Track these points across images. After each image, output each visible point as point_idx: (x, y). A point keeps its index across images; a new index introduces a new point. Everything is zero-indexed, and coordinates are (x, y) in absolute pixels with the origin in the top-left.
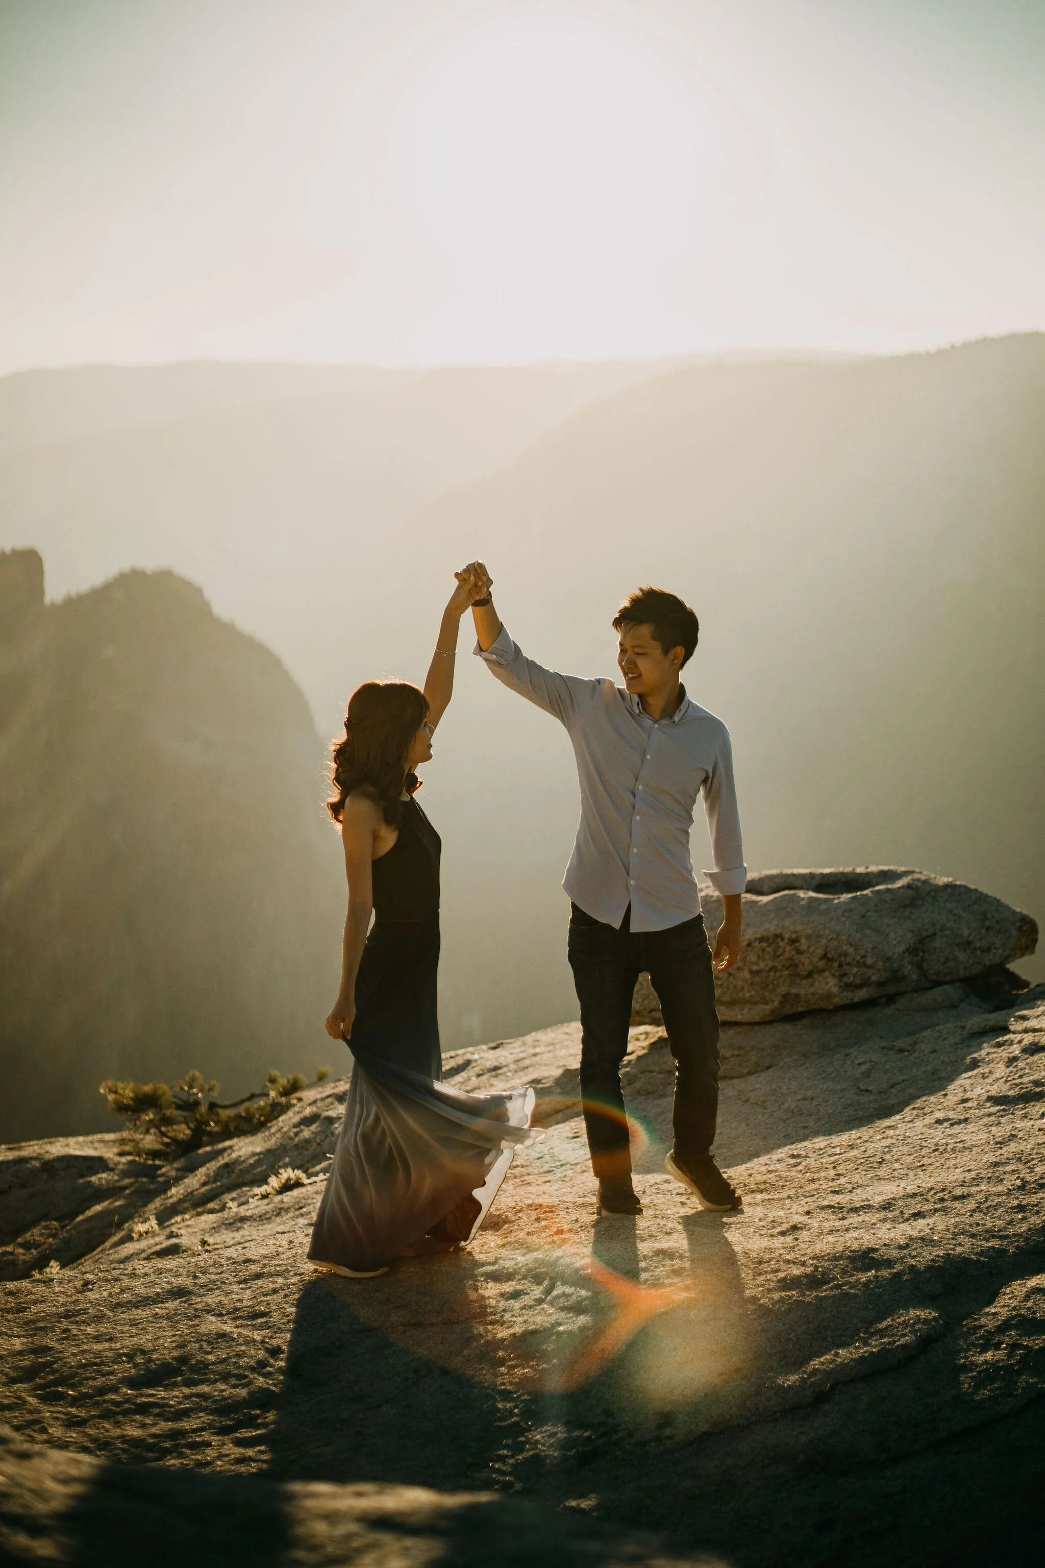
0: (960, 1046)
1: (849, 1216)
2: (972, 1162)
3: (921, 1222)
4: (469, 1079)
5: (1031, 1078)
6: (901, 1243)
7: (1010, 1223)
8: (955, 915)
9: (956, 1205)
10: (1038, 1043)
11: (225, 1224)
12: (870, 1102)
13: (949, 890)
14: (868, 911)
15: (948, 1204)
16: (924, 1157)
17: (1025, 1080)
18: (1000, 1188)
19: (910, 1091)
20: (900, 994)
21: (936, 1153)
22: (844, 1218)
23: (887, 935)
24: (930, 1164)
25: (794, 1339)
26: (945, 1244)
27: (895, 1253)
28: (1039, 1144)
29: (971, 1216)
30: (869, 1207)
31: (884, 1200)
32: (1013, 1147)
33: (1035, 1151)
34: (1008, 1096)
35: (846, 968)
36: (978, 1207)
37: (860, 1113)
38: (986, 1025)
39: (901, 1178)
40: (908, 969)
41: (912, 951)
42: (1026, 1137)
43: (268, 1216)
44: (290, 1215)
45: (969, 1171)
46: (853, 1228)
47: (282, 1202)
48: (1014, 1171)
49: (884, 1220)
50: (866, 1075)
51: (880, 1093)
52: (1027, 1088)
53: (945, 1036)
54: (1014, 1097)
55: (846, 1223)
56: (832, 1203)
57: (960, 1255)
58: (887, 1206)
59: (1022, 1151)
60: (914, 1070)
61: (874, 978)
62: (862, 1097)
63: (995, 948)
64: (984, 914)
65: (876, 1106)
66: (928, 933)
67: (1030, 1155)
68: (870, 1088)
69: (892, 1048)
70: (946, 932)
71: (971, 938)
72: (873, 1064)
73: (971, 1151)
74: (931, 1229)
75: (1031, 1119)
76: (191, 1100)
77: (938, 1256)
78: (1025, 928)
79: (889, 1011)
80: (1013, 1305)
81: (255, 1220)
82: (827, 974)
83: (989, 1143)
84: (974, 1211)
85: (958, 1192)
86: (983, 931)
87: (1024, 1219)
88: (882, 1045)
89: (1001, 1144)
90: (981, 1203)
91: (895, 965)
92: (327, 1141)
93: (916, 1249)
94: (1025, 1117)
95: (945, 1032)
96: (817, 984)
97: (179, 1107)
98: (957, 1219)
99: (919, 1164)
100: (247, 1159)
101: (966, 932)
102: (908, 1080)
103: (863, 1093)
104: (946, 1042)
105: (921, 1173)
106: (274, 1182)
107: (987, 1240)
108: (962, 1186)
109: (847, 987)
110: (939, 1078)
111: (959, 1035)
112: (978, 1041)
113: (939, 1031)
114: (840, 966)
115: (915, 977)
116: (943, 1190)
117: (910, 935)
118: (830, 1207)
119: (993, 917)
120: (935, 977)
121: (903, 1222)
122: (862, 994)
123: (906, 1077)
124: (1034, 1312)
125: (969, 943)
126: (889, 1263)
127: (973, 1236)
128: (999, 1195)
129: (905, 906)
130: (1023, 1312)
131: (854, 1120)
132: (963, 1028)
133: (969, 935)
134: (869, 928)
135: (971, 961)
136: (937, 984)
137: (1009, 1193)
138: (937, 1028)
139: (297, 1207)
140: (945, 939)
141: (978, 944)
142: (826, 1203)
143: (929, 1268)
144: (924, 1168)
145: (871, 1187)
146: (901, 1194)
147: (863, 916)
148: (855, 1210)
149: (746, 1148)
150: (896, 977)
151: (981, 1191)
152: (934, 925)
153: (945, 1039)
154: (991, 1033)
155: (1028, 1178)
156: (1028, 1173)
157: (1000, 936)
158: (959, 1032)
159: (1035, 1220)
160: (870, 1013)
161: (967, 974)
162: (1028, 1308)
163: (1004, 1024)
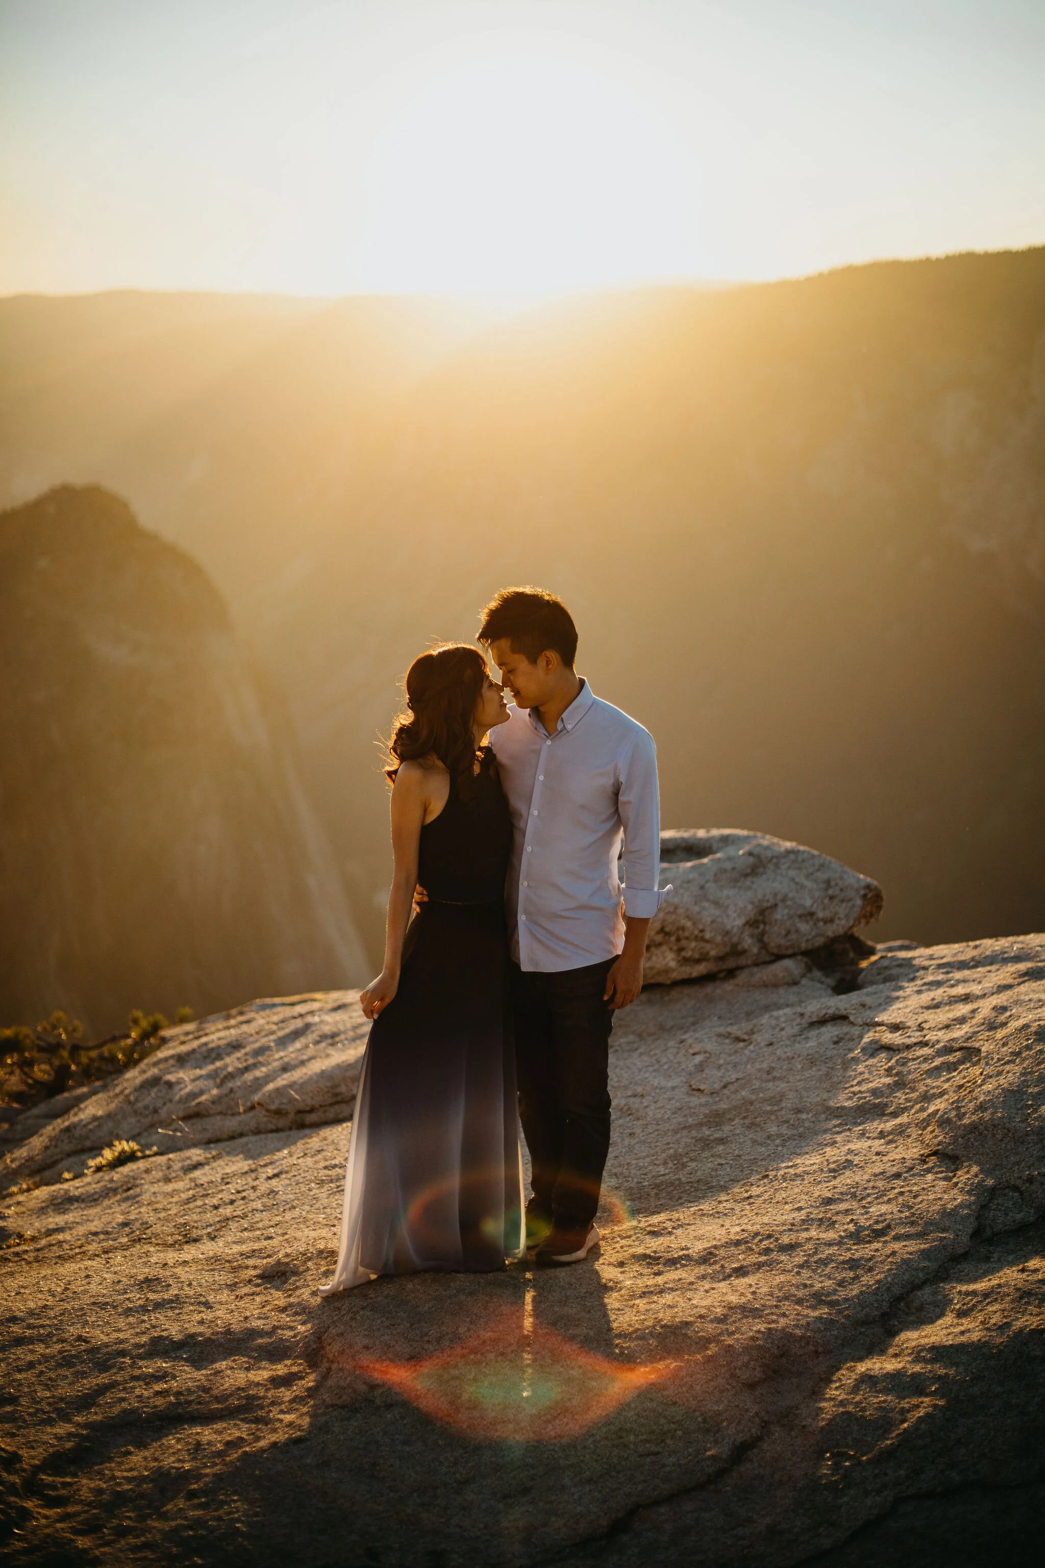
0: (798, 1038)
1: (665, 1269)
2: (803, 1197)
3: (742, 1283)
4: (307, 1046)
5: (871, 1085)
6: (719, 1315)
7: (841, 1283)
8: (797, 884)
9: (783, 1258)
10: (879, 1040)
11: (54, 1205)
12: (701, 1105)
13: (792, 856)
14: (707, 882)
15: (774, 1255)
16: (752, 1185)
17: (864, 1087)
18: (832, 1235)
19: (744, 1093)
20: (740, 968)
21: (766, 1181)
22: (658, 1274)
23: (727, 907)
24: (758, 1196)
25: (592, 1446)
26: (767, 1315)
27: (711, 1328)
28: (876, 1175)
29: (798, 1273)
30: (688, 1257)
31: (705, 1249)
32: (847, 1178)
33: (871, 1184)
34: (845, 1107)
35: (684, 943)
36: (806, 1261)
37: (690, 1120)
38: (825, 1014)
39: (726, 1215)
40: (748, 942)
41: (752, 923)
42: (862, 1164)
43: (96, 1197)
44: (118, 1197)
45: (800, 1209)
46: (669, 1289)
47: (111, 1181)
48: (847, 1211)
49: (703, 1277)
50: (700, 1067)
51: (712, 1093)
52: (865, 1098)
53: (784, 1025)
54: (851, 1108)
55: (660, 1280)
56: (648, 1252)
57: (784, 1329)
58: (707, 1258)
59: (857, 1183)
60: (749, 1066)
61: (713, 953)
62: (693, 1099)
63: (839, 918)
64: (828, 882)
65: (707, 1112)
66: (769, 904)
67: (866, 1189)
68: (702, 1087)
69: (728, 1035)
70: (789, 903)
71: (813, 910)
72: (707, 1055)
73: (803, 1180)
74: (754, 1293)
75: (869, 1138)
76: (52, 1040)
77: (759, 1332)
78: (870, 895)
79: (728, 986)
80: (840, 1398)
81: (83, 1201)
82: (664, 948)
83: (822, 1170)
84: (801, 1266)
85: (785, 1240)
86: (826, 901)
87: (856, 1278)
88: (721, 1030)
89: (835, 1172)
90: (809, 1255)
91: (735, 939)
92: (165, 1109)
93: (734, 1322)
94: (863, 1134)
95: (783, 1019)
96: (654, 958)
97: (41, 1049)
98: (782, 1278)
99: (746, 1195)
100: (89, 1123)
101: (808, 903)
102: (742, 1079)
103: (695, 1092)
104: (783, 1033)
105: (748, 1207)
106: (108, 1155)
107: (813, 1307)
108: (790, 1230)
109: (686, 961)
110: (775, 1078)
111: (798, 1025)
112: (817, 1031)
113: (777, 1018)
114: (678, 940)
115: (755, 950)
116: (769, 1236)
117: (750, 907)
118: (645, 1256)
119: (836, 885)
120: (775, 951)
121: (724, 1280)
122: (700, 969)
123: (740, 1075)
124: (863, 1410)
125: (812, 914)
126: (706, 1342)
127: (799, 1302)
128: (830, 1244)
129: (746, 875)
130: (850, 1408)
131: (683, 1128)
132: (802, 1015)
133: (812, 905)
134: (708, 900)
135: (814, 933)
136: (779, 957)
137: (840, 1243)
138: (775, 1013)
139: (125, 1187)
140: (786, 911)
141: (820, 915)
142: (640, 1250)
143: (746, 1349)
144: (752, 1200)
145: (693, 1227)
146: (724, 1240)
147: (702, 888)
148: (673, 1262)
150: (736, 951)
151: (811, 1238)
152: (775, 895)
153: (782, 1029)
154: (831, 1023)
155: (863, 1222)
156: (862, 1214)
157: (844, 905)
158: (798, 1020)
159: (868, 1280)
160: (709, 989)
161: (810, 947)
162: (857, 1403)
163: (844, 1013)
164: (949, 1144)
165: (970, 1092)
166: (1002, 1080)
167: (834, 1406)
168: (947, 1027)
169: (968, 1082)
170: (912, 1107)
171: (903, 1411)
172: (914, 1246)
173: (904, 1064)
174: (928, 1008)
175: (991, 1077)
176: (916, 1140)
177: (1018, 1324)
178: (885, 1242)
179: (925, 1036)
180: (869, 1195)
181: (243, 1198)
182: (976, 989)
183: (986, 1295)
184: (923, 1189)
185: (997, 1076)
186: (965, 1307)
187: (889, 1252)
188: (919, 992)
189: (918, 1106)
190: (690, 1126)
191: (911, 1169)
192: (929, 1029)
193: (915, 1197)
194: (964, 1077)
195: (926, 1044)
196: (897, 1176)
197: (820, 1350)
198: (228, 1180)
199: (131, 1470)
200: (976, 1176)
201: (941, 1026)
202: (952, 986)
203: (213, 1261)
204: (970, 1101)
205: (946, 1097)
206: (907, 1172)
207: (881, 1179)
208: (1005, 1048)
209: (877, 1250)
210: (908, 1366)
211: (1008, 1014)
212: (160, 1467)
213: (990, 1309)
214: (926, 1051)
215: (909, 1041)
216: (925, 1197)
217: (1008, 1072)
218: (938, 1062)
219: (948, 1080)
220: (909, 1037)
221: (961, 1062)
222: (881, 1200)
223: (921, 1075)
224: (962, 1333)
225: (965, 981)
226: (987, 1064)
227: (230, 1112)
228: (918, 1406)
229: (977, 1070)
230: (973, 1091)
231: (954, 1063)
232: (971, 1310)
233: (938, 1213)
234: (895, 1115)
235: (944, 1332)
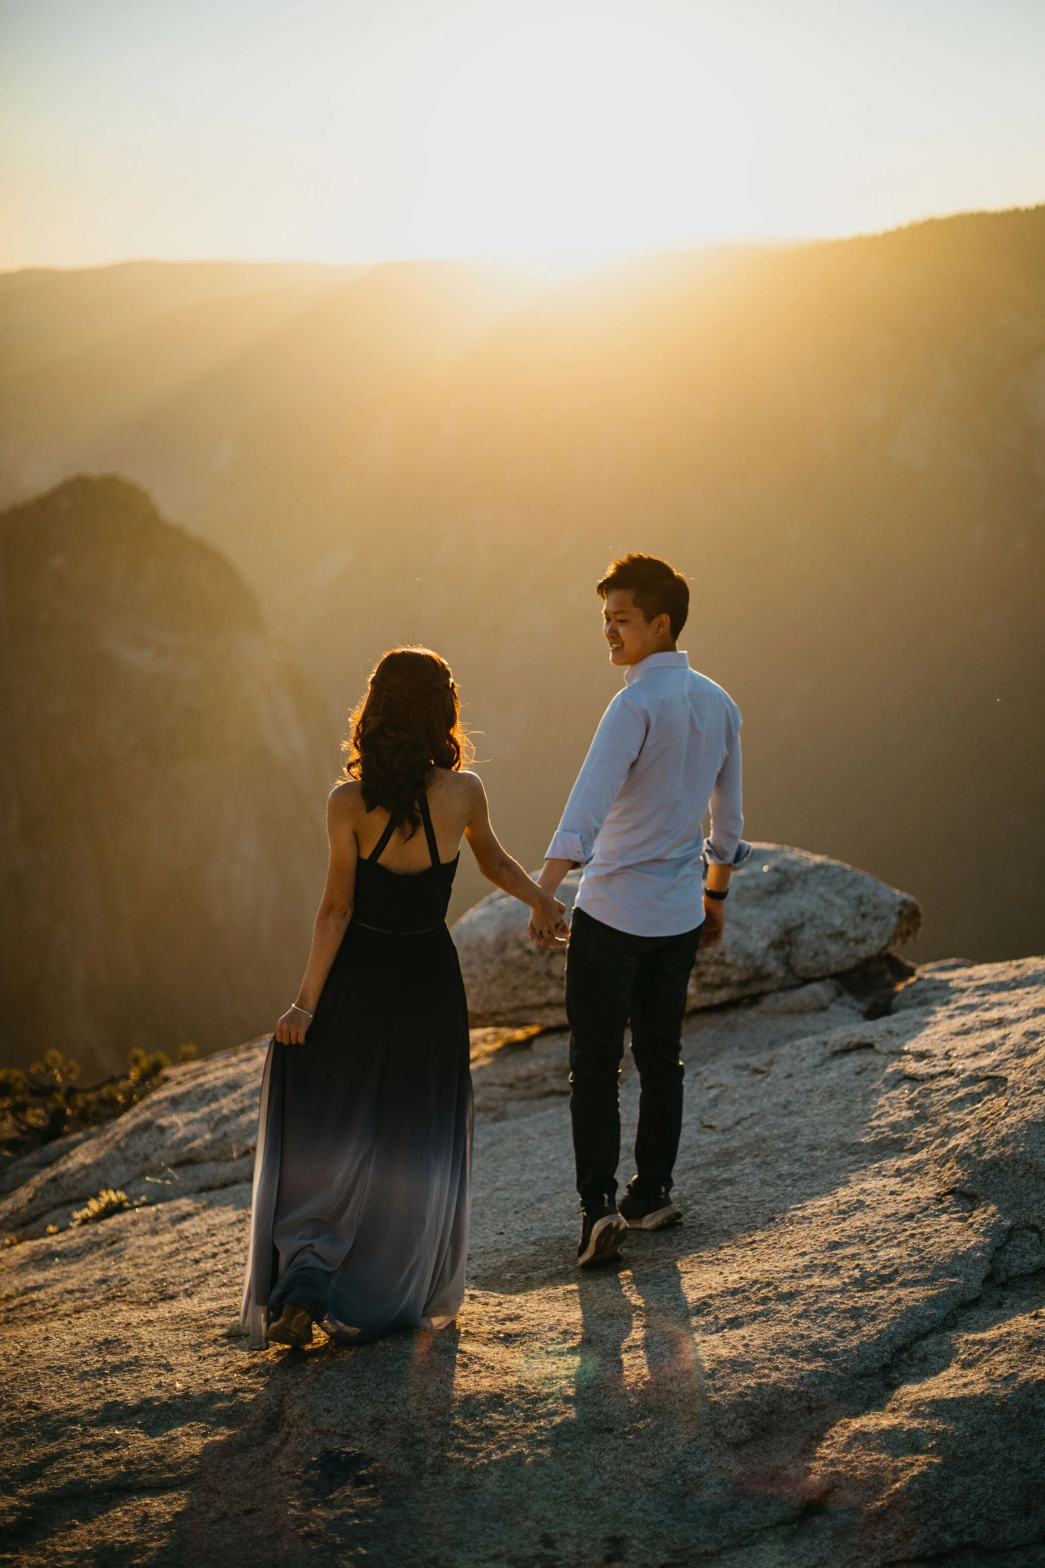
0: (819, 1069)
2: (809, 1241)
3: (735, 1334)
5: (890, 1119)
6: (707, 1370)
7: (841, 1334)
8: (826, 901)
9: (781, 1307)
10: (903, 1069)
11: (35, 1261)
12: (711, 1143)
13: (822, 872)
15: (771, 1305)
16: (757, 1229)
17: (883, 1121)
18: (835, 1282)
19: (757, 1130)
20: (763, 994)
21: (771, 1224)
23: (750, 928)
24: (762, 1241)
26: (758, 1369)
27: (697, 1384)
28: (887, 1216)
29: (796, 1324)
31: (699, 1299)
32: (858, 1220)
33: (882, 1226)
34: (862, 1143)
35: (703, 967)
36: (805, 1310)
37: (698, 1159)
38: (850, 1043)
39: (726, 1261)
40: (773, 965)
41: (777, 945)
42: (874, 1205)
43: (79, 1252)
44: (102, 1252)
45: (804, 1254)
47: (96, 1234)
48: (854, 1255)
50: (715, 1102)
51: (724, 1130)
52: (884, 1132)
53: (804, 1055)
54: (868, 1144)
57: (775, 1384)
58: (701, 1308)
59: (867, 1225)
60: (765, 1101)
61: (735, 978)
62: (704, 1137)
63: (872, 938)
64: (860, 900)
65: (717, 1150)
66: (795, 924)
67: (876, 1231)
68: (714, 1123)
69: (746, 1067)
70: (817, 922)
71: (844, 929)
72: (722, 1089)
73: (811, 1223)
74: (746, 1345)
75: (884, 1176)
76: (46, 1082)
77: (748, 1387)
78: (906, 912)
79: (751, 1014)
80: (830, 1457)
81: (65, 1256)
83: (831, 1212)
84: (799, 1316)
85: (785, 1288)
86: (858, 919)
87: (858, 1327)
88: (740, 1061)
89: (845, 1214)
90: (809, 1303)
91: (758, 963)
92: (157, 1155)
93: (723, 1377)
94: (879, 1172)
95: (804, 1049)
97: (33, 1093)
98: (779, 1329)
99: (750, 1240)
100: (76, 1172)
101: (838, 921)
102: (756, 1114)
103: (706, 1130)
104: (803, 1064)
105: (750, 1253)
106: (94, 1206)
107: (809, 1361)
108: (791, 1277)
109: (706, 987)
110: (791, 1112)
111: (820, 1054)
112: (840, 1061)
113: (799, 1048)
115: (781, 974)
116: (769, 1284)
117: (774, 927)
119: (869, 901)
120: (803, 974)
121: (717, 1332)
122: (722, 995)
123: (755, 1110)
124: (854, 1469)
125: (841, 934)
127: (794, 1354)
128: (832, 1292)
129: (771, 893)
130: (841, 1468)
131: (690, 1169)
132: (825, 1044)
133: (842, 925)
135: (844, 954)
136: (807, 981)
137: (843, 1291)
138: (797, 1043)
139: (110, 1241)
140: (814, 931)
141: (851, 934)
143: (734, 1406)
144: (755, 1245)
145: (689, 1275)
146: (720, 1289)
149: (568, 1202)
150: (759, 975)
151: (812, 1286)
152: (802, 914)
153: (803, 1060)
154: (855, 1052)
155: (870, 1267)
156: (870, 1259)
157: (877, 923)
158: (821, 1049)
159: (869, 1329)
160: (731, 1017)
161: (839, 969)
162: (848, 1461)
163: (869, 1040)
164: (968, 1181)
165: (993, 1125)
166: (1027, 1112)
167: (823, 1466)
168: (975, 1054)
169: (992, 1114)
170: (932, 1142)
171: (896, 1470)
172: (921, 1293)
173: (927, 1096)
174: (958, 1034)
175: (1015, 1108)
176: (934, 1177)
177: (1025, 1375)
178: (891, 1289)
179: (951, 1065)
180: (878, 1238)
181: (227, 1251)
182: (1010, 1012)
183: (993, 1344)
184: (936, 1231)
185: (1022, 1107)
186: (971, 1357)
187: (895, 1299)
188: (951, 1017)
189: (938, 1141)
190: (698, 1167)
191: (926, 1209)
192: (956, 1057)
193: (927, 1239)
194: (988, 1109)
195: (949, 1073)
196: (910, 1217)
197: (814, 1405)
198: (215, 1232)
199: (74, 1544)
200: (993, 1215)
201: (969, 1054)
202: (987, 1010)
203: (178, 1319)
204: (992, 1135)
205: (968, 1130)
206: (920, 1213)
207: (893, 1221)
208: (1033, 1077)
209: (882, 1297)
210: (905, 1421)
211: (1040, 1039)
212: (104, 1541)
213: (997, 1359)
214: (952, 1081)
215: (933, 1071)
216: (937, 1240)
217: (1034, 1103)
218: (962, 1092)
219: (971, 1112)
220: (935, 1066)
221: (987, 1092)
222: (890, 1243)
223: (944, 1107)
224: (965, 1385)
225: (1000, 1004)
226: (1013, 1094)
227: (223, 1158)
228: (912, 1465)
229: (1002, 1101)
230: (996, 1124)
231: (978, 1094)
232: (977, 1360)
233: (949, 1256)
234: (914, 1151)
235: (947, 1384)
